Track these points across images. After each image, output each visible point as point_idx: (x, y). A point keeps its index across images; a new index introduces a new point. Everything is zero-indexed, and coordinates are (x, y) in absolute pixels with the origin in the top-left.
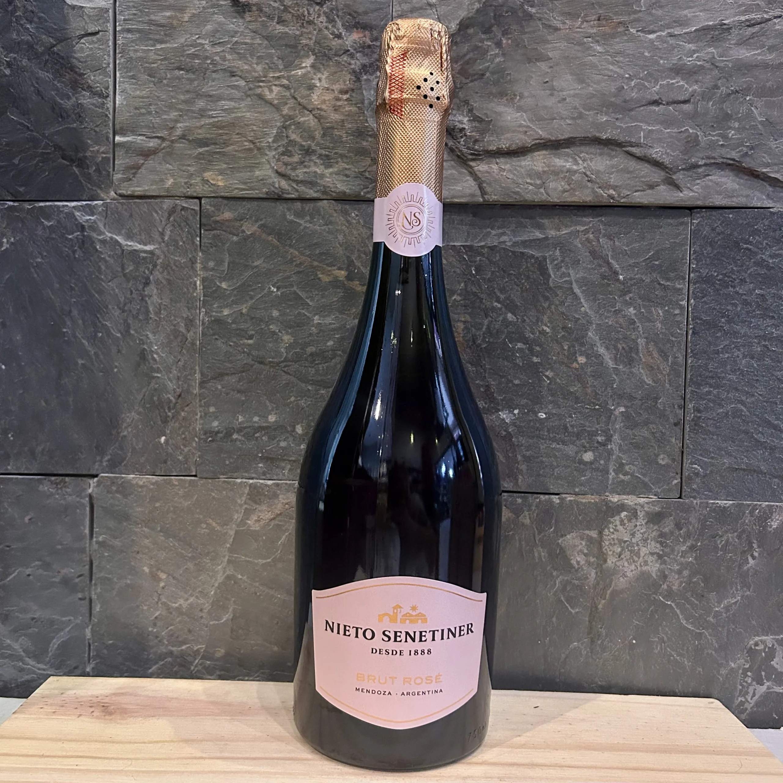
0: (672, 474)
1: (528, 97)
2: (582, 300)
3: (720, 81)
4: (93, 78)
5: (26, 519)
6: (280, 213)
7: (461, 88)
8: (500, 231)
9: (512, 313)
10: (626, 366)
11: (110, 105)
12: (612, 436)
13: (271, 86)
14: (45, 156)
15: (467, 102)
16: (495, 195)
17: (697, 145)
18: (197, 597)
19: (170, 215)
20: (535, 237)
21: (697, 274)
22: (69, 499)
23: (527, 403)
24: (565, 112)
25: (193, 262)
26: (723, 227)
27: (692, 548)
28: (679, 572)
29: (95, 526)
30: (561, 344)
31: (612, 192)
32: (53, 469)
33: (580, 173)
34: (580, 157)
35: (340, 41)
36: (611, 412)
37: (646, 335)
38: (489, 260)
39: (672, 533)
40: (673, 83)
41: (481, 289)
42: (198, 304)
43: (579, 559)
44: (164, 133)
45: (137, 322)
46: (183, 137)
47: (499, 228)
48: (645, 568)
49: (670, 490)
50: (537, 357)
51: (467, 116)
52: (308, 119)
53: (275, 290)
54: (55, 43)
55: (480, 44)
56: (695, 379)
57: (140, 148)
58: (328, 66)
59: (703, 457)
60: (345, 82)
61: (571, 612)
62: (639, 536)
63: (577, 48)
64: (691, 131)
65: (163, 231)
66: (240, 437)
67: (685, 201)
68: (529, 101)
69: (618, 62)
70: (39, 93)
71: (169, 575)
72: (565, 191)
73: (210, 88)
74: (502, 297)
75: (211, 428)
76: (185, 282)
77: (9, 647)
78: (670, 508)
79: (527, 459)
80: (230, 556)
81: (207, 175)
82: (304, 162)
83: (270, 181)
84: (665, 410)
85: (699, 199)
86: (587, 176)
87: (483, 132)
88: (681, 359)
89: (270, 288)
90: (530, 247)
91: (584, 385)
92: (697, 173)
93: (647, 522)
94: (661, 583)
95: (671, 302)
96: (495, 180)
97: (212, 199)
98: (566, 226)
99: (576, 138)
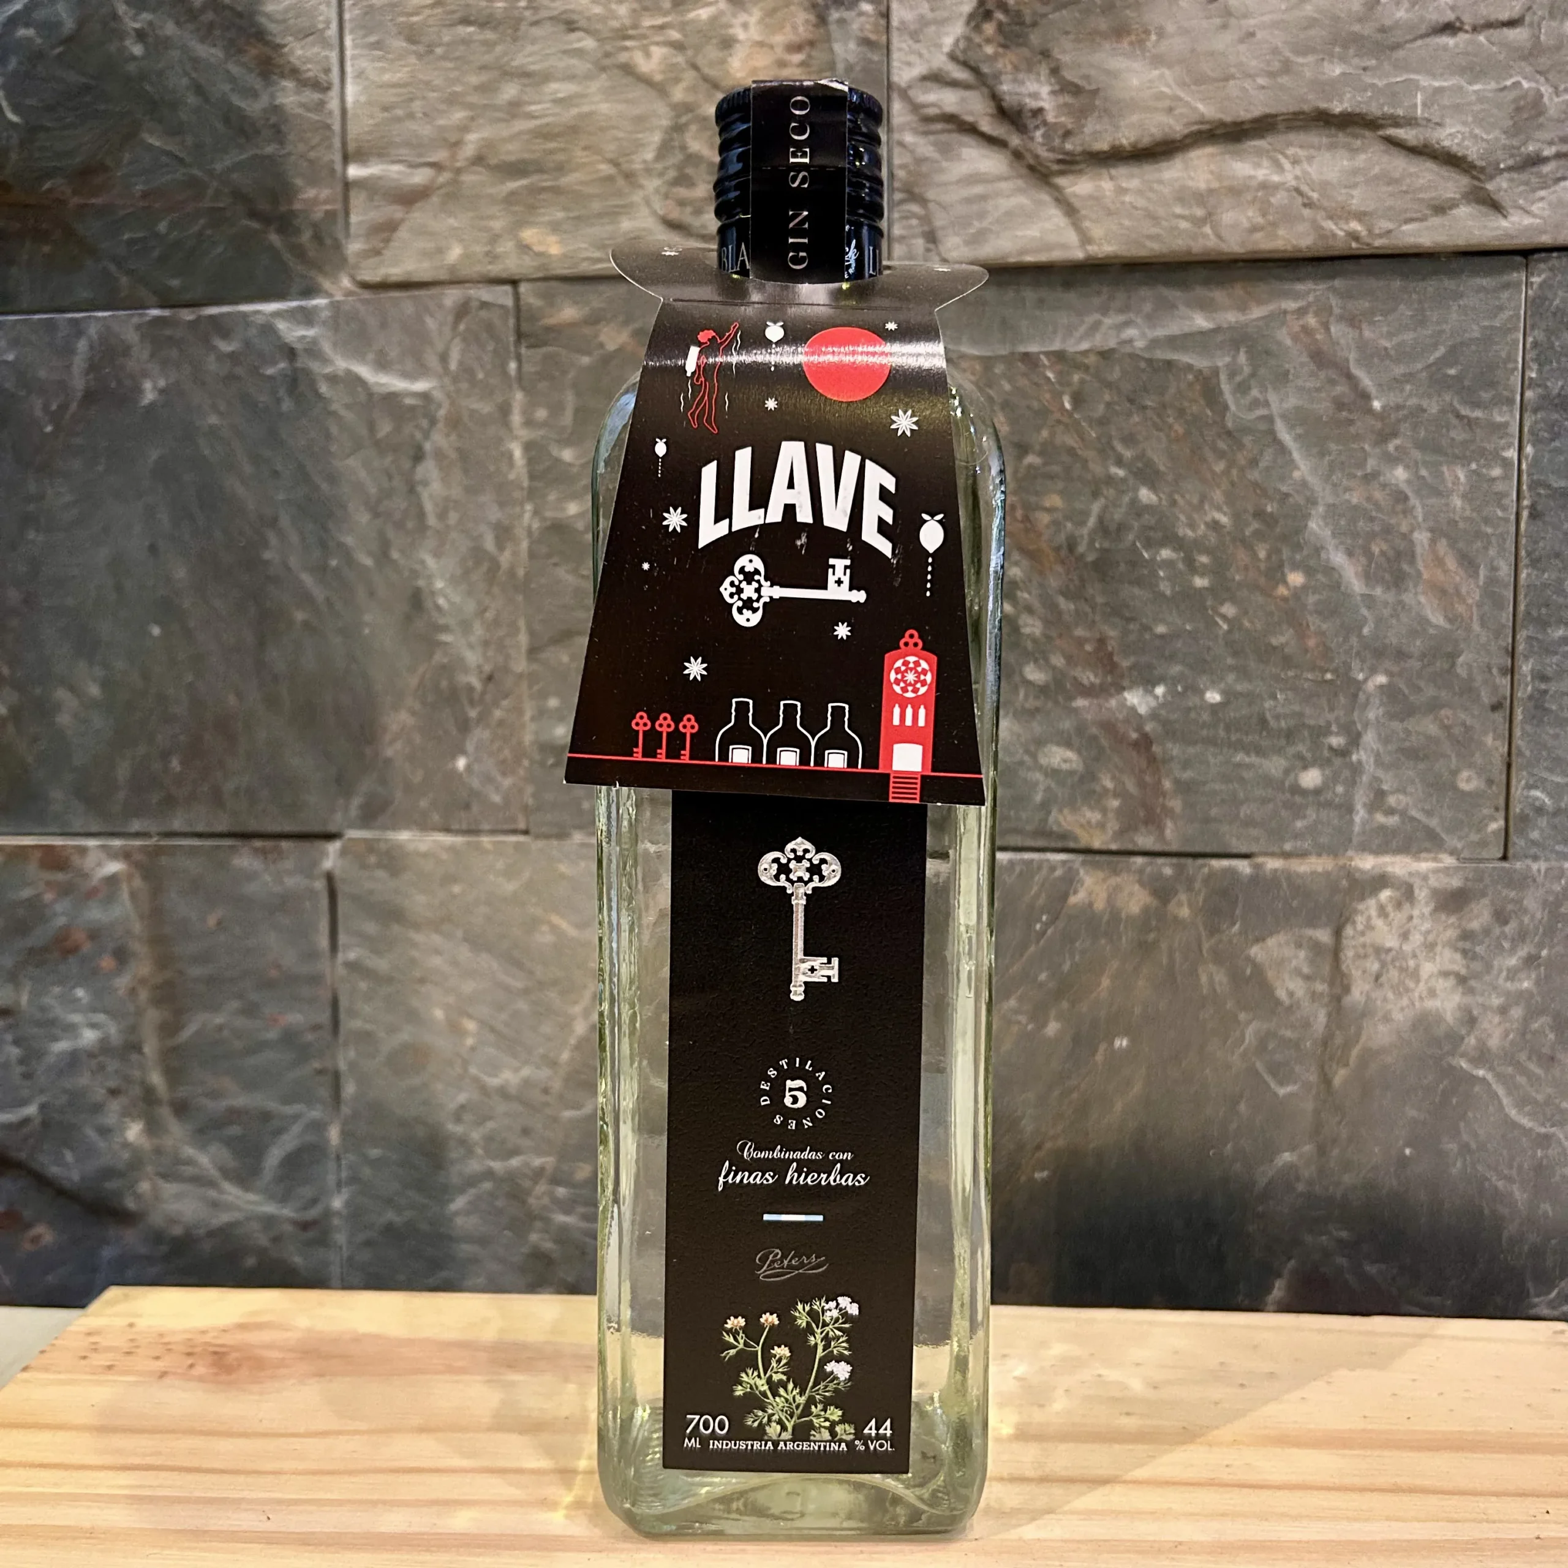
0: (1486, 811)
1: (1174, 34)
2: (1296, 456)
4: (299, 52)
5: (212, 921)
7: (1034, 24)
8: (1121, 318)
9: (1149, 489)
10: (1388, 588)
11: (334, 105)
12: (1359, 735)
13: (647, 45)
14: (216, 215)
15: (1045, 54)
16: (1109, 243)
17: (1541, 113)
18: (538, 1068)
19: (457, 320)
20: (1194, 329)
21: (1540, 390)
22: (290, 881)
23: (1182, 673)
24: (1254, 63)
25: (505, 410)
27: (1531, 961)
28: (1503, 1011)
29: (340, 931)
30: (1250, 548)
31: (1355, 226)
32: (256, 825)
33: (1288, 190)
34: (1286, 157)
36: (1359, 685)
37: (1431, 524)
38: (1098, 379)
39: (1487, 932)
41: (1084, 441)
42: (519, 494)
43: (1291, 986)
44: (440, 155)
45: (403, 534)
46: (479, 160)
47: (1118, 312)
48: (1431, 1004)
49: (1483, 844)
50: (1202, 575)
51: (1048, 82)
56: (1535, 613)
57: (395, 188)
59: (1552, 773)
60: (794, 28)
61: (1275, 1094)
62: (1417, 939)
65: (447, 352)
67: (1512, 237)
68: (1176, 45)
70: (199, 89)
71: (482, 1023)
72: (1254, 229)
73: (525, 57)
74: (1128, 454)
75: (552, 738)
76: (491, 452)
78: (1481, 880)
79: (1184, 788)
81: (528, 235)
83: (651, 240)
84: (1471, 678)
85: (1545, 232)
86: (1301, 195)
87: (1082, 113)
88: (1505, 570)
90: (1184, 349)
91: (1301, 632)
92: (1540, 175)
93: (1436, 910)
94: (1463, 1032)
95: (1482, 453)
96: (1110, 213)
97: (539, 284)
98: (1260, 302)
99: (1276, 116)
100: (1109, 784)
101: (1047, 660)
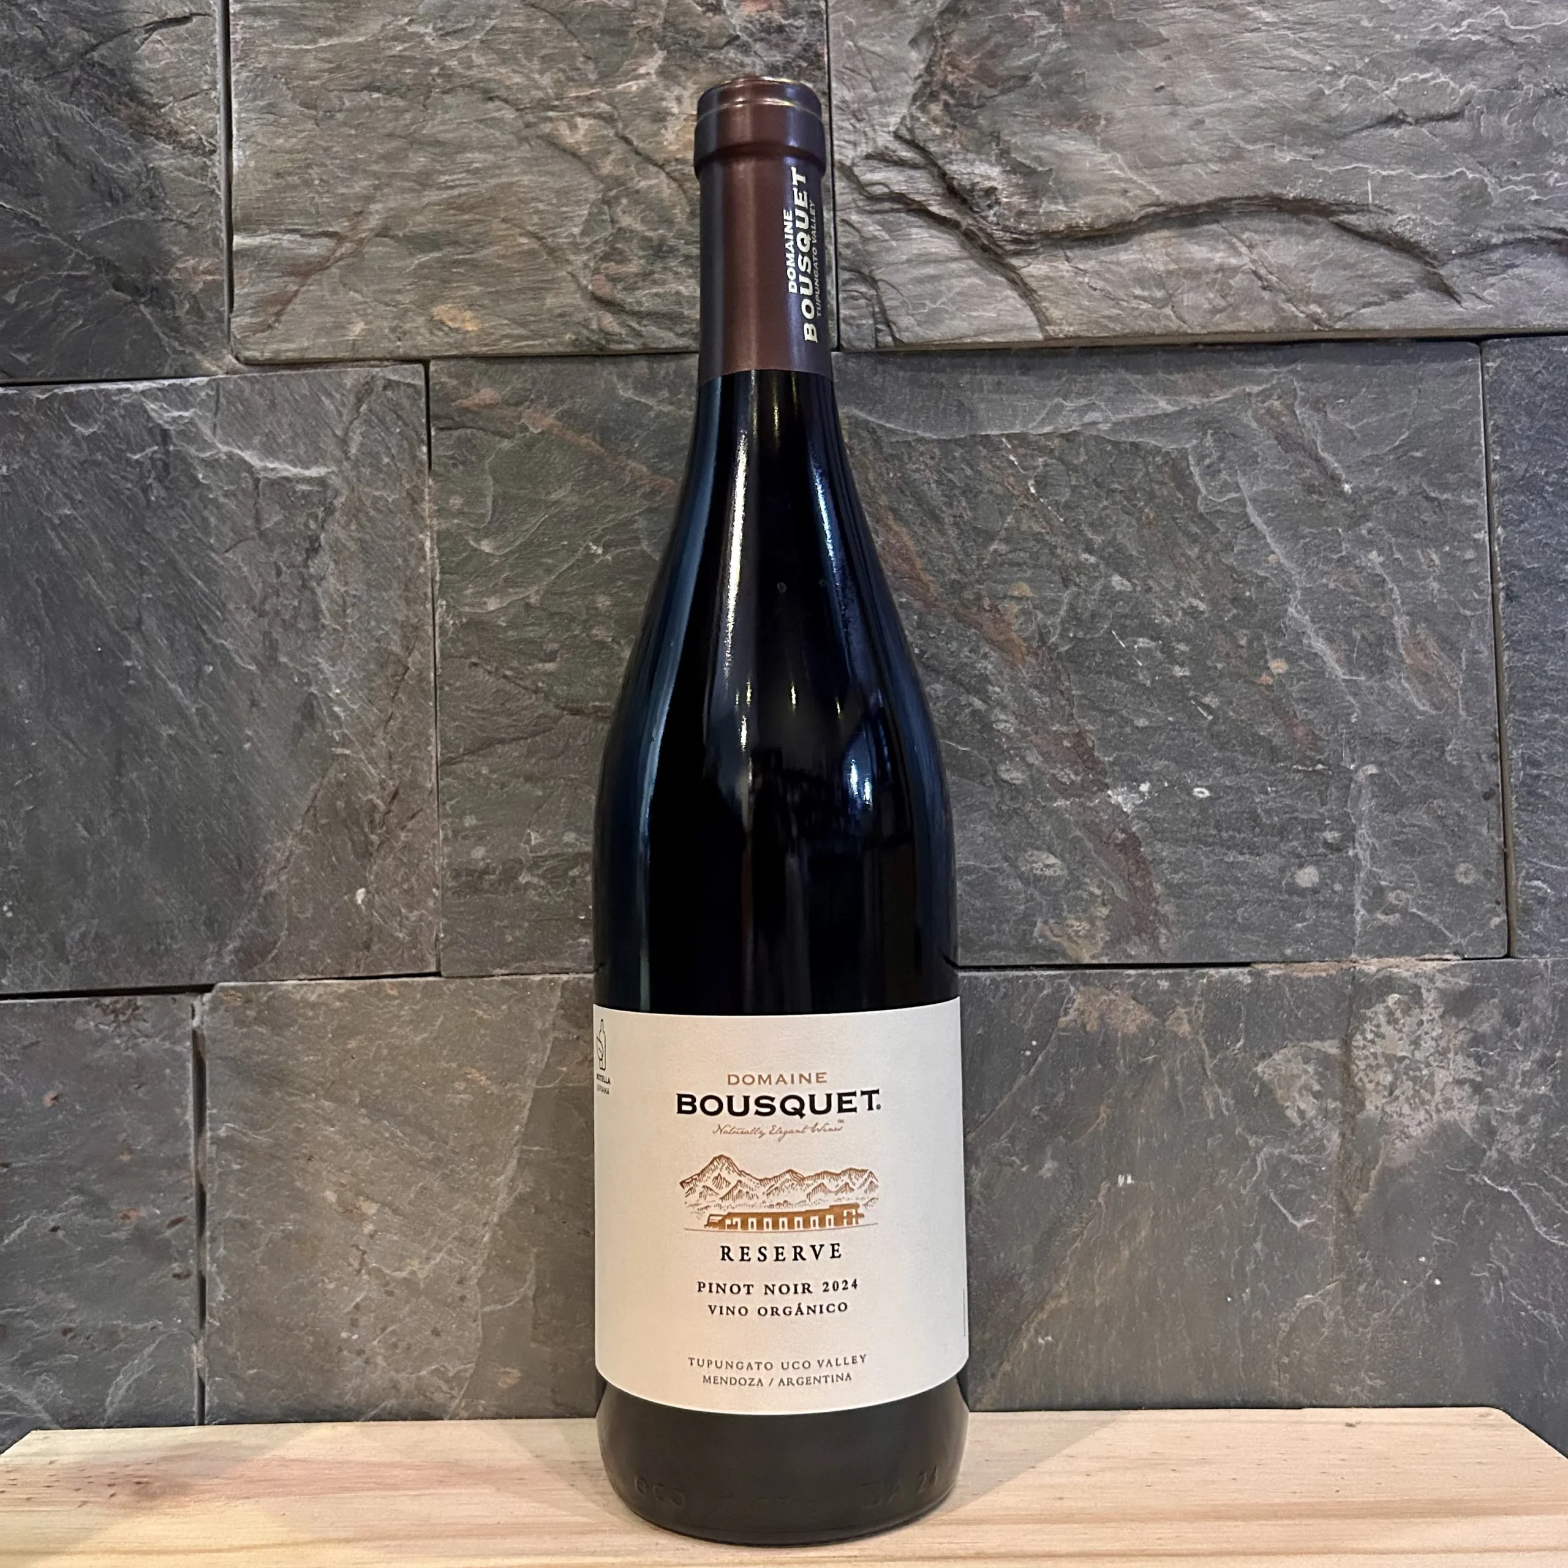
0: (1489, 906)
1: (1121, 121)
2: (1269, 540)
3: (1522, 72)
4: (176, 113)
5: (48, 1100)
6: (603, 385)
7: (981, 106)
8: (1083, 402)
9: (1122, 575)
10: (1372, 674)
11: (219, 169)
12: (1354, 830)
13: (572, 117)
14: (77, 284)
15: (995, 136)
16: (1071, 325)
17: (1486, 202)
18: (450, 1253)
19: (359, 401)
20: (1158, 411)
21: (1505, 473)
22: (146, 1044)
23: (1167, 767)
25: (415, 500)
26: (1550, 374)
27: (1545, 1063)
28: (1522, 1120)
29: (208, 1104)
30: (1231, 634)
31: (1314, 308)
32: (106, 980)
33: (1243, 272)
34: (1242, 241)
35: (718, 18)
36: (1350, 776)
37: (1409, 607)
38: (1063, 463)
39: (1498, 1034)
40: (1425, 81)
41: (1052, 526)
42: (429, 590)
43: (1303, 1106)
44: (340, 226)
45: (292, 635)
46: (383, 232)
47: (1079, 395)
48: (1447, 1115)
49: (1487, 941)
50: (1182, 665)
51: (998, 163)
52: (657, 184)
53: (600, 551)
54: (94, 42)
55: (1016, 16)
56: (1519, 696)
57: (287, 259)
58: (696, 71)
59: (1551, 861)
61: (1295, 1227)
63: (1219, 16)
64: (1470, 176)
65: (346, 432)
66: (535, 880)
67: (1468, 322)
68: (1127, 129)
69: (1306, 40)
70: (60, 149)
71: (383, 1205)
72: (1215, 311)
73: (439, 126)
74: (1098, 540)
75: (469, 862)
76: (398, 544)
77: (10, 1401)
78: (1489, 980)
79: (1176, 891)
80: (522, 1152)
82: (652, 273)
83: (579, 317)
84: (1461, 767)
85: (1497, 317)
86: (1260, 278)
87: (1034, 194)
88: (1486, 654)
89: (588, 548)
90: (1151, 431)
91: (1288, 721)
92: (1489, 263)
93: (1445, 1012)
94: (1484, 1146)
95: (1455, 534)
96: (1068, 293)
97: (452, 362)
98: (1223, 386)
99: (1231, 199)
100: (1097, 892)
101: (1023, 759)
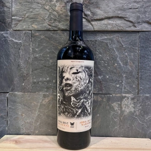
0: (136, 89)
1: (103, 8)
2: (116, 52)
3: (144, 4)
4: (7, 4)
6: (49, 33)
7: (88, 6)
8: (98, 37)
10: (126, 66)
11: (11, 10)
12: (123, 81)
13: (47, 6)
15: (90, 9)
16: (97, 29)
17: (140, 18)
18: (31, 119)
19: (25, 34)
20: (105, 38)
21: (140, 46)
22: (2, 98)
23: (104, 74)
24: (111, 11)
25: (30, 44)
26: (145, 35)
27: (141, 105)
28: (138, 111)
29: (8, 104)
30: (111, 61)
31: (122, 28)
33: (115, 24)
34: (114, 21)
36: (123, 76)
37: (130, 59)
38: (95, 43)
39: (136, 102)
40: (134, 5)
41: (94, 49)
42: (31, 54)
43: (116, 108)
44: (23, 16)
45: (17, 58)
46: (27, 17)
48: (131, 110)
49: (136, 93)
50: (106, 64)
51: (90, 12)
52: (55, 13)
56: (140, 68)
57: (18, 20)
58: (59, 1)
59: (143, 85)
60: (63, 5)
61: (115, 120)
62: (129, 103)
64: (138, 15)
65: (23, 38)
66: (41, 83)
67: (137, 30)
71: (25, 115)
72: (111, 28)
73: (33, 6)
74: (98, 51)
75: (34, 81)
76: (28, 49)
78: (136, 97)
79: (105, 87)
80: (39, 110)
82: (54, 22)
83: (47, 26)
84: (134, 75)
85: (140, 30)
87: (93, 15)
88: (137, 64)
91: (117, 70)
92: (140, 24)
93: (131, 100)
94: (134, 113)
95: (135, 52)
96: (96, 26)
97: (34, 31)
98: (112, 36)
99: (114, 16)
100: (97, 86)
